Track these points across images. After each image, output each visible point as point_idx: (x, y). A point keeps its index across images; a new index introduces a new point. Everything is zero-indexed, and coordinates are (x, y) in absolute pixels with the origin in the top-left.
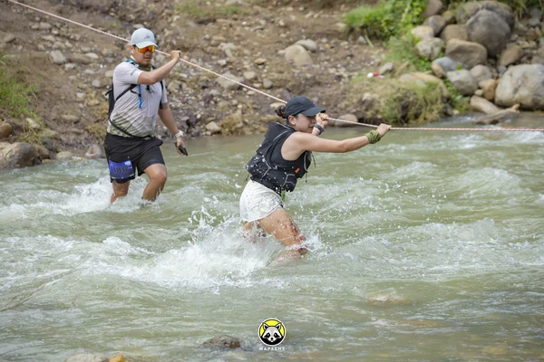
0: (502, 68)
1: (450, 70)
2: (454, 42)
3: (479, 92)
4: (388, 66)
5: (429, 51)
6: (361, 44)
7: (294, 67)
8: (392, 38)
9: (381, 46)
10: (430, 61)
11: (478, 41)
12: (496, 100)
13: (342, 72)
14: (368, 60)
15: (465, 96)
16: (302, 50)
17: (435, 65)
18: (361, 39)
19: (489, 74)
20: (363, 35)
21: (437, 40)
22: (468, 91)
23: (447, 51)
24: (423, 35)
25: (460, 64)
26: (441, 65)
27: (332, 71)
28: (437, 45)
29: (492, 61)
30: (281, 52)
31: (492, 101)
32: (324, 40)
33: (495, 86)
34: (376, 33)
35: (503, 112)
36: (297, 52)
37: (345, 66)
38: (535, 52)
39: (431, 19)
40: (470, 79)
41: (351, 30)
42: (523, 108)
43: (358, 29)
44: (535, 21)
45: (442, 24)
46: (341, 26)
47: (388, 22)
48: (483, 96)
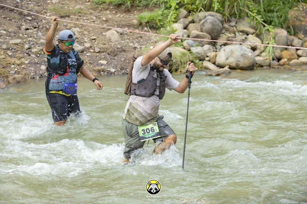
0: (218, 47)
1: (193, 46)
2: (195, 32)
3: (207, 59)
5: (181, 36)
6: (146, 31)
7: (111, 42)
9: (156, 33)
11: (206, 32)
12: (216, 63)
13: (136, 45)
14: (150, 40)
15: (200, 60)
16: (116, 33)
17: (185, 43)
18: (146, 28)
19: (212, 49)
20: (146, 26)
21: (186, 31)
22: (202, 58)
23: (191, 37)
24: (178, 26)
25: (197, 44)
26: (188, 43)
27: (131, 44)
28: (185, 33)
29: (213, 43)
30: (104, 33)
31: (214, 63)
32: (126, 28)
33: (216, 56)
34: (154, 26)
35: (222, 69)
36: (113, 34)
37: (137, 42)
38: (234, 39)
39: (182, 20)
40: (203, 52)
41: (141, 24)
42: (231, 68)
43: (144, 24)
44: (233, 24)
45: (187, 23)
46: (135, 22)
47: (160, 20)
48: (209, 61)
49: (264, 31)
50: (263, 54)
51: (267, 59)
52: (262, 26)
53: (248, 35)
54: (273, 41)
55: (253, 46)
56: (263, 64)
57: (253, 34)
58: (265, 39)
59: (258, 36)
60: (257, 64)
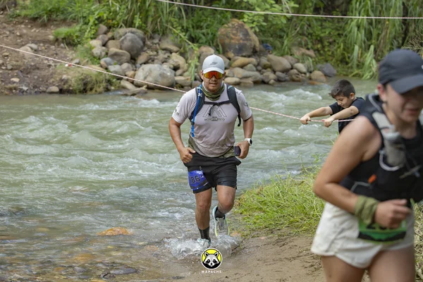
0: (138, 65)
1: (111, 65)
2: (113, 50)
3: (125, 78)
4: (77, 61)
5: (99, 54)
6: (62, 48)
7: (25, 59)
8: (79, 45)
9: (73, 50)
10: (99, 59)
11: (126, 50)
12: (135, 83)
13: (51, 63)
14: (66, 57)
15: (118, 79)
16: (29, 49)
17: (102, 62)
18: (62, 45)
19: (132, 68)
20: (63, 43)
21: (104, 48)
23: (109, 54)
24: (96, 44)
25: (115, 62)
26: (105, 62)
27: (46, 62)
28: (103, 51)
29: (133, 61)
30: (17, 50)
31: (132, 83)
32: (42, 45)
33: (134, 75)
34: (71, 42)
35: (138, 89)
36: (26, 51)
38: (156, 57)
39: (101, 36)
40: (121, 70)
41: (57, 40)
42: (149, 88)
43: (60, 40)
44: (156, 41)
45: (106, 39)
46: (51, 37)
47: (77, 37)
48: (127, 80)
49: (187, 49)
50: (186, 74)
51: (188, 79)
52: (186, 45)
53: (171, 53)
54: (197, 60)
55: (175, 65)
56: (183, 85)
57: (176, 52)
58: (189, 58)
59: (182, 54)
60: (177, 83)
